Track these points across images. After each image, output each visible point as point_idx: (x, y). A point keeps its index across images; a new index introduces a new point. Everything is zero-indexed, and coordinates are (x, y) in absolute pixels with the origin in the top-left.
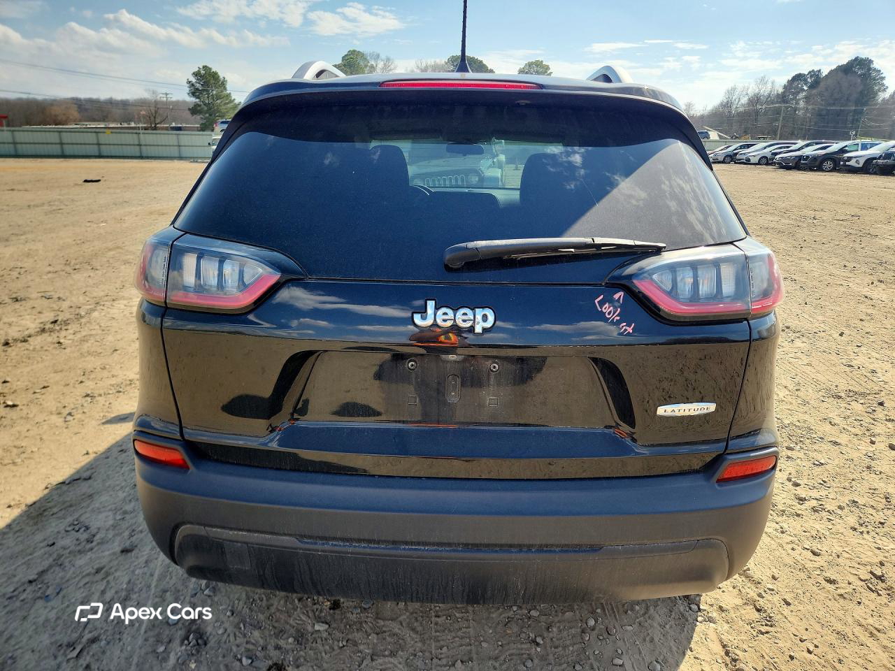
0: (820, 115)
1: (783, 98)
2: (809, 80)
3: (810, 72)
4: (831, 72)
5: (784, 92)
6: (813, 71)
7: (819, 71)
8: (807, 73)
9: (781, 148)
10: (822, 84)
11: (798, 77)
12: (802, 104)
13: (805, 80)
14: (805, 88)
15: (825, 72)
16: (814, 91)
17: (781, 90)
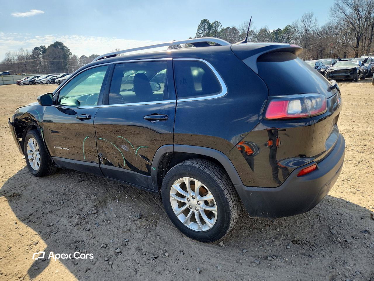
0: (51, 63)
1: (33, 57)
2: (41, 50)
3: (40, 47)
4: (49, 47)
5: (33, 54)
6: (42, 46)
7: (44, 46)
8: (39, 47)
9: (53, 77)
10: (47, 51)
11: (36, 49)
12: (42, 59)
13: (40, 50)
14: (41, 53)
15: (47, 47)
16: (45, 54)
17: (31, 54)
